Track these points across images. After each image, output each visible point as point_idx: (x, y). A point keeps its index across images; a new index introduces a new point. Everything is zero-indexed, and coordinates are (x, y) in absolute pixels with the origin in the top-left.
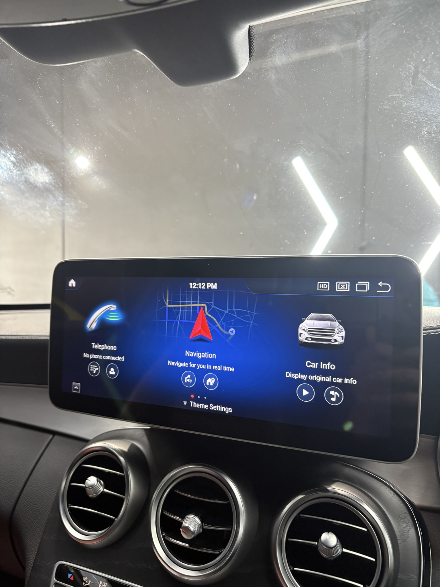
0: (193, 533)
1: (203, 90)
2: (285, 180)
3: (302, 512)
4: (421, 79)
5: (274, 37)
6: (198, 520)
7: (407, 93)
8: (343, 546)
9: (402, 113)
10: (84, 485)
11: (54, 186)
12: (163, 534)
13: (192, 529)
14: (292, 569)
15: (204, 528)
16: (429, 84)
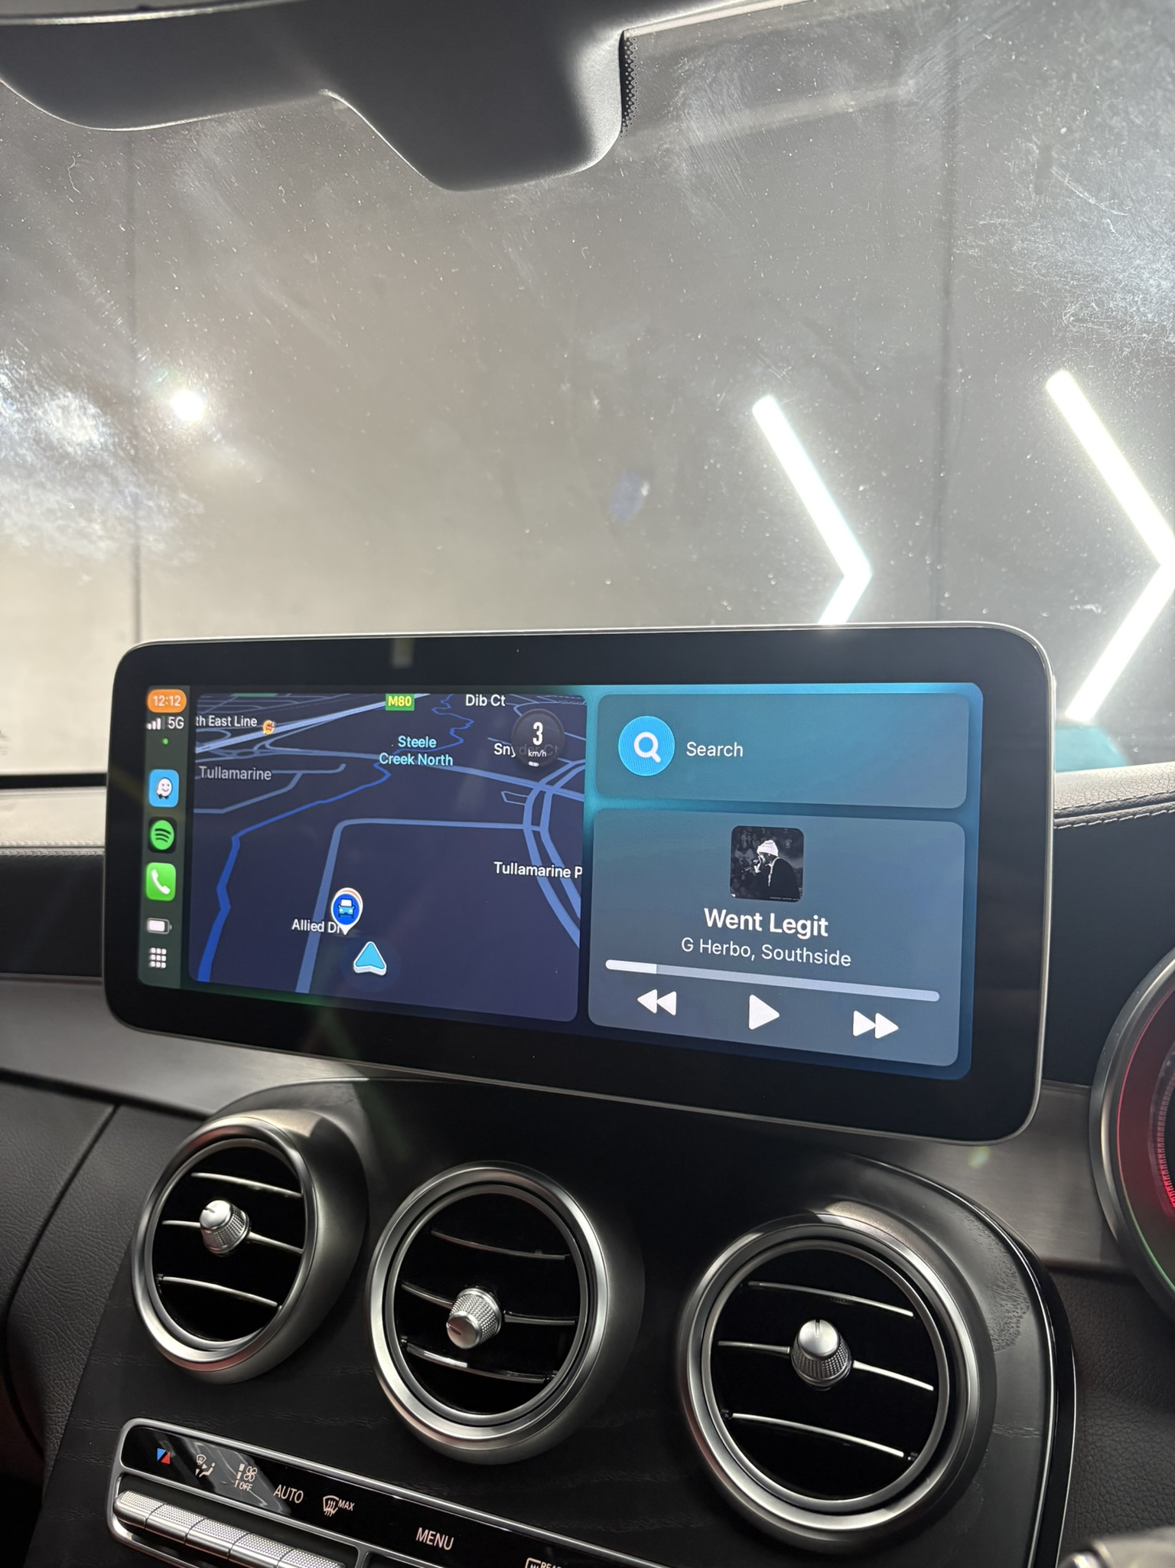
0: (478, 1332)
1: (505, 202)
2: (718, 441)
3: (754, 1275)
4: (1056, 179)
5: (684, 64)
6: (490, 1302)
7: (1023, 214)
8: (854, 1357)
9: (1012, 268)
10: (197, 1225)
11: (115, 455)
12: (403, 1341)
13: (475, 1322)
14: (726, 1415)
15: (507, 1320)
16: (1078, 193)
